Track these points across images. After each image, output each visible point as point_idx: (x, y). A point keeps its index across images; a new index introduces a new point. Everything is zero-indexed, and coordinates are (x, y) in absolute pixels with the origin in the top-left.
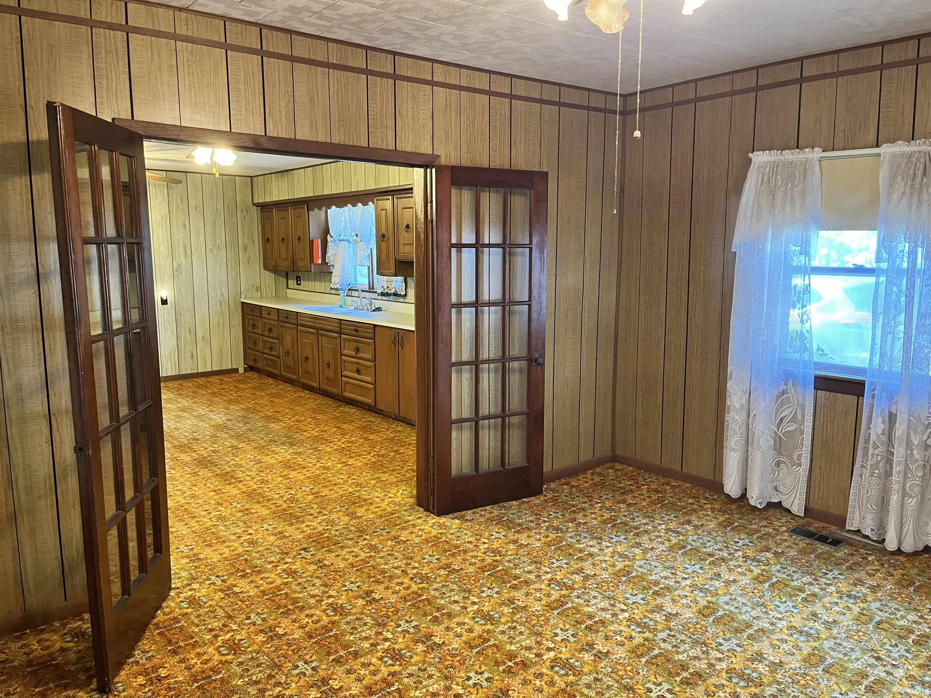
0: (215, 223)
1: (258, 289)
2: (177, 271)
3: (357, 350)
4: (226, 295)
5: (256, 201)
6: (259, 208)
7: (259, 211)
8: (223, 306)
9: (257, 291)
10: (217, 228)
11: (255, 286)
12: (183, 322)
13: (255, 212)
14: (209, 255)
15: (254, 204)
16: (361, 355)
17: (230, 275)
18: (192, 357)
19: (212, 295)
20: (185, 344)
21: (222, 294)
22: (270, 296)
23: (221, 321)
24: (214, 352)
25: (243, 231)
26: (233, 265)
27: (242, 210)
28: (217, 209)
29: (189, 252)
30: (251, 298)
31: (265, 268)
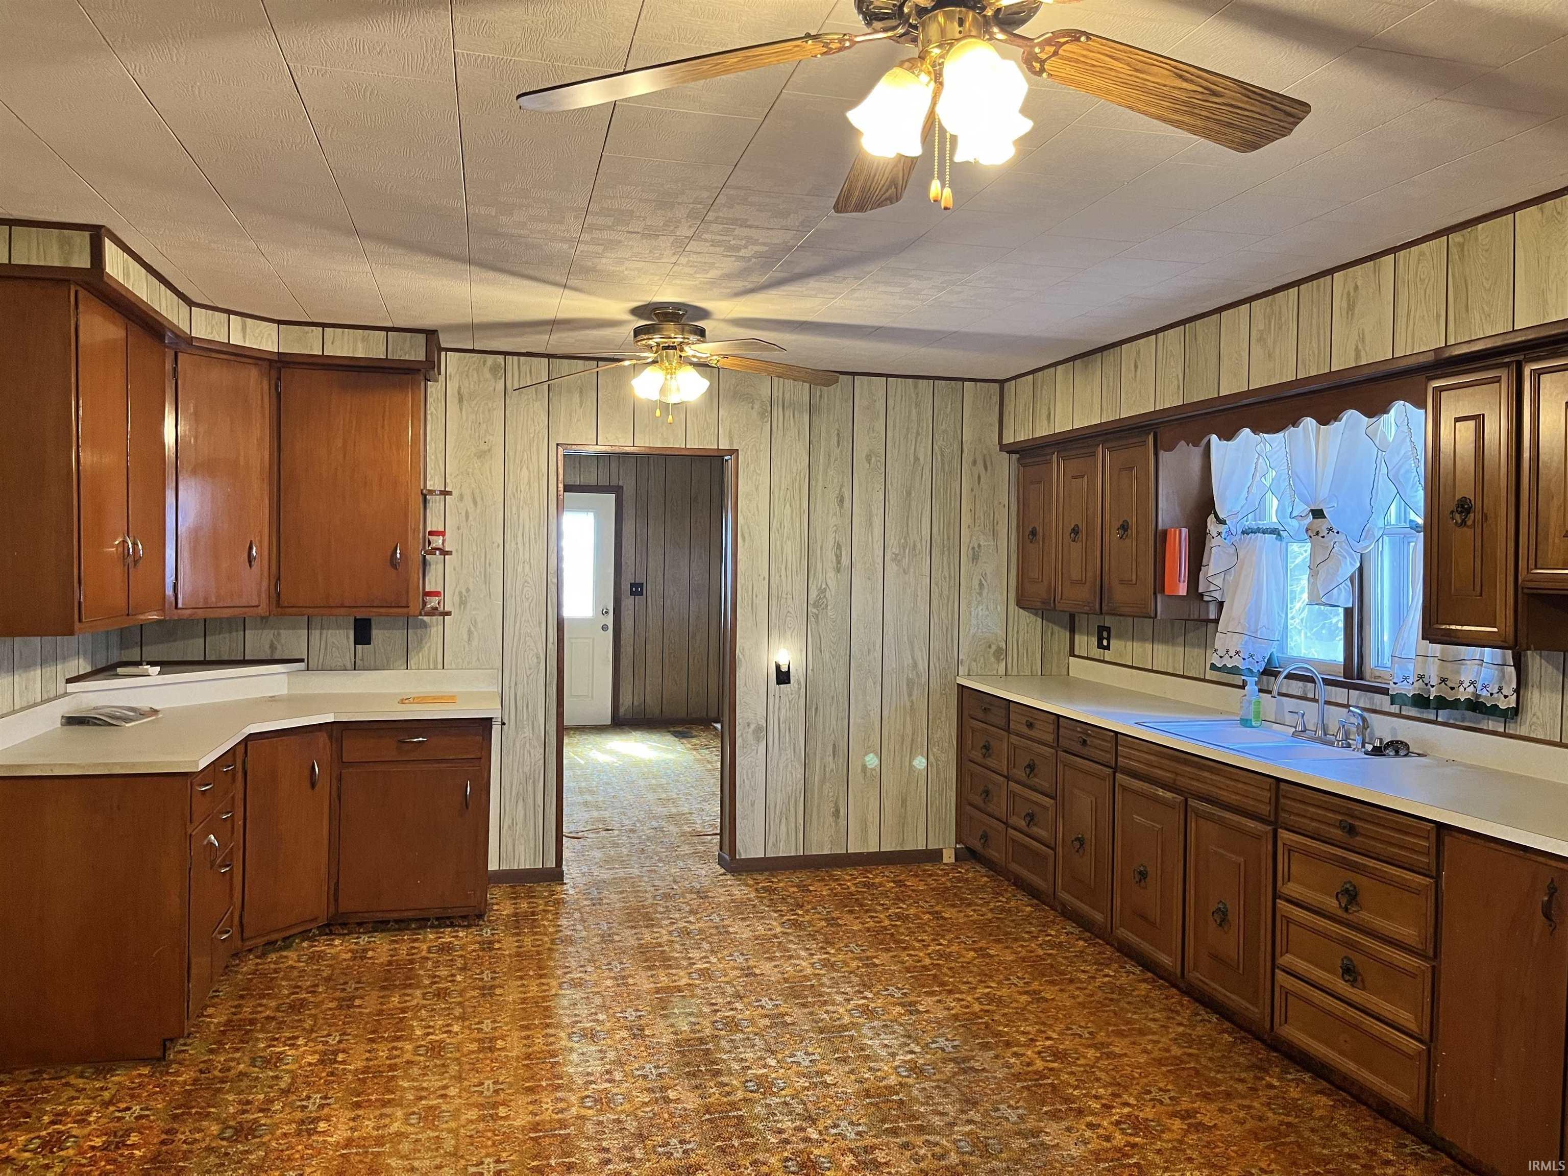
0: (909, 493)
1: (1001, 654)
2: (815, 605)
3: (1351, 896)
4: (922, 666)
5: (1008, 439)
6: (1015, 457)
7: (1014, 465)
8: (915, 692)
9: (998, 660)
10: (914, 503)
11: (994, 647)
12: (820, 726)
13: (1005, 466)
14: (891, 568)
15: (1003, 447)
16: (1364, 916)
17: (934, 619)
18: (836, 813)
19: (891, 664)
20: (823, 781)
21: (915, 665)
22: (1028, 672)
23: (909, 731)
24: (887, 803)
25: (973, 511)
26: (946, 593)
27: (975, 462)
28: (917, 459)
29: (845, 561)
30: (982, 677)
31: (1020, 604)
